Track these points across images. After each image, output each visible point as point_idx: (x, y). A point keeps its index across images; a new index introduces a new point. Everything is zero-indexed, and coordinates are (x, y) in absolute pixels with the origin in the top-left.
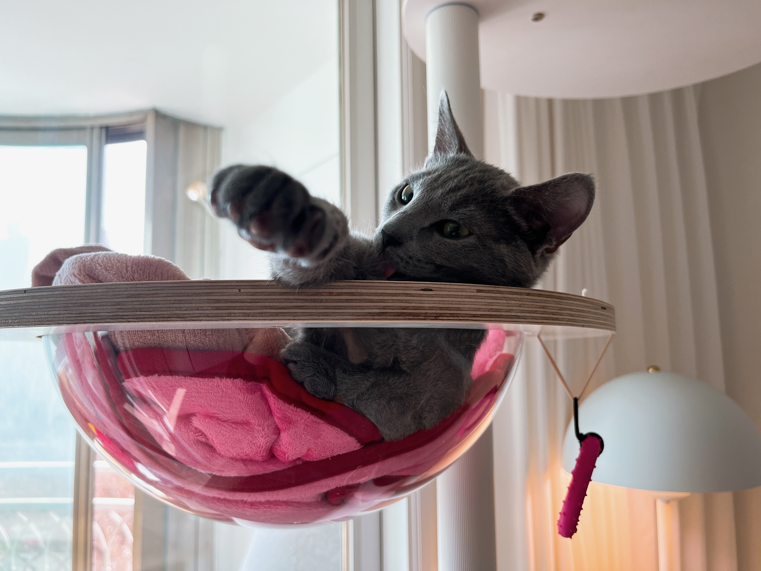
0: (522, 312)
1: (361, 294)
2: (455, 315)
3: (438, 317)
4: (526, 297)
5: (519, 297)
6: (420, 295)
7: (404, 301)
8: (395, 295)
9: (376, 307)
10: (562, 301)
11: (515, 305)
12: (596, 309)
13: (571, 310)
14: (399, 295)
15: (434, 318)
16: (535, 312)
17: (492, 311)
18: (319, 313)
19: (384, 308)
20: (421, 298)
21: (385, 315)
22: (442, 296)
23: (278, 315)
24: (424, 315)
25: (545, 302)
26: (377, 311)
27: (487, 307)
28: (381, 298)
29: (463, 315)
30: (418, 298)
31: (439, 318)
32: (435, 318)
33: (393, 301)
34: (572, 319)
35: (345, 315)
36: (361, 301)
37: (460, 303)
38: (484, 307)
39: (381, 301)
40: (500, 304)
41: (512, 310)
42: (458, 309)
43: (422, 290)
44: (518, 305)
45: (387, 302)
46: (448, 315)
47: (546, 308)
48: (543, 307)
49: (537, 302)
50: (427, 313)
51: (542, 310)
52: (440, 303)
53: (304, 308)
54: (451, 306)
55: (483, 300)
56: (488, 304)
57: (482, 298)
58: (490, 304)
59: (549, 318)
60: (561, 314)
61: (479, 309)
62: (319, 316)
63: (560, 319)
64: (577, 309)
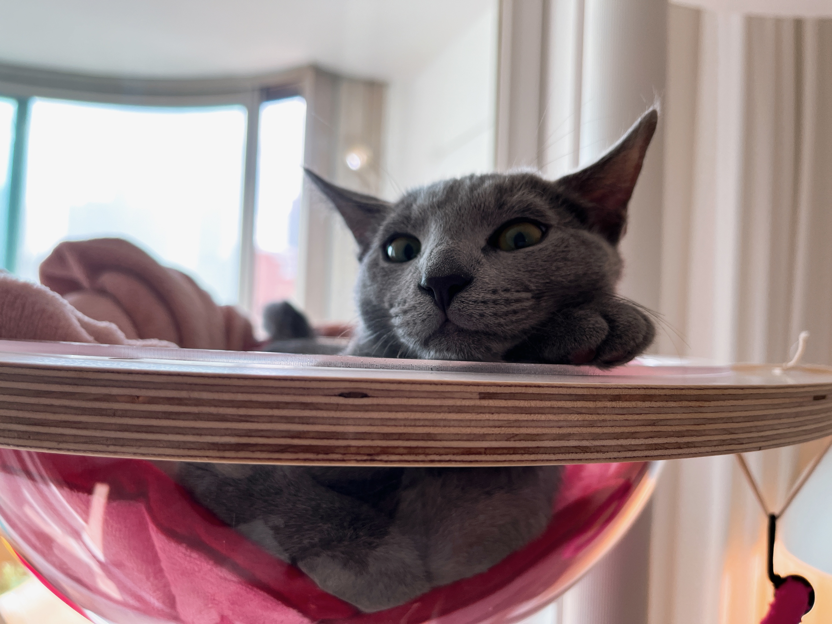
0: (596, 437)
1: (199, 402)
2: (420, 451)
3: (378, 454)
4: (609, 404)
5: (590, 404)
6: (337, 407)
7: (297, 420)
8: (277, 405)
9: (229, 432)
10: (706, 404)
11: (578, 423)
12: (801, 405)
13: (730, 420)
14: (287, 405)
15: (365, 458)
16: (633, 435)
17: (516, 438)
18: (107, 439)
19: (249, 434)
20: (338, 414)
21: (251, 448)
22: (390, 408)
23: (31, 438)
24: (342, 452)
25: (659, 411)
26: (233, 440)
27: (503, 431)
28: (242, 411)
29: (441, 451)
30: (332, 414)
31: (380, 458)
32: (369, 458)
33: (271, 419)
34: (731, 439)
35: (161, 445)
36: (197, 417)
37: (434, 423)
38: (497, 431)
39: (243, 418)
40: (539, 424)
41: (570, 434)
42: (429, 437)
43: (342, 395)
44: (586, 423)
45: (256, 420)
46: (402, 451)
47: (660, 423)
48: (654, 423)
49: (638, 412)
50: (350, 446)
51: (649, 429)
52: (385, 423)
53: (80, 426)
54: (410, 430)
55: (496, 417)
56: (507, 425)
57: (493, 412)
58: (510, 424)
59: (666, 446)
60: (699, 434)
61: (483, 437)
62: (108, 445)
63: (697, 445)
64: (744, 417)
